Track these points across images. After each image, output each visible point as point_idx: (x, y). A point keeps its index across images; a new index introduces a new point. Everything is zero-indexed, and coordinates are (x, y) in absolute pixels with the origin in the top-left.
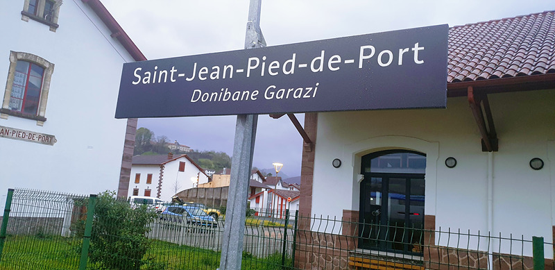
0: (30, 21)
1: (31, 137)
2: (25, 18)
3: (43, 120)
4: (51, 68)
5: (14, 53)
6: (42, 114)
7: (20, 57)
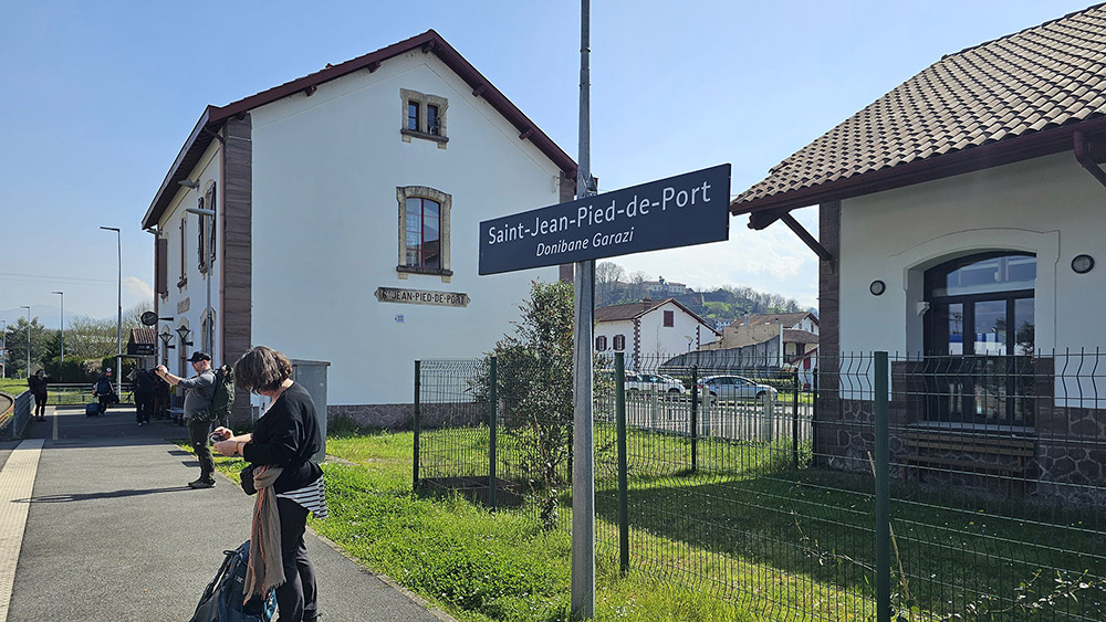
0: (413, 139)
1: (438, 298)
2: (407, 138)
3: (449, 273)
4: (448, 202)
5: (402, 190)
6: (446, 267)
7: (408, 193)
